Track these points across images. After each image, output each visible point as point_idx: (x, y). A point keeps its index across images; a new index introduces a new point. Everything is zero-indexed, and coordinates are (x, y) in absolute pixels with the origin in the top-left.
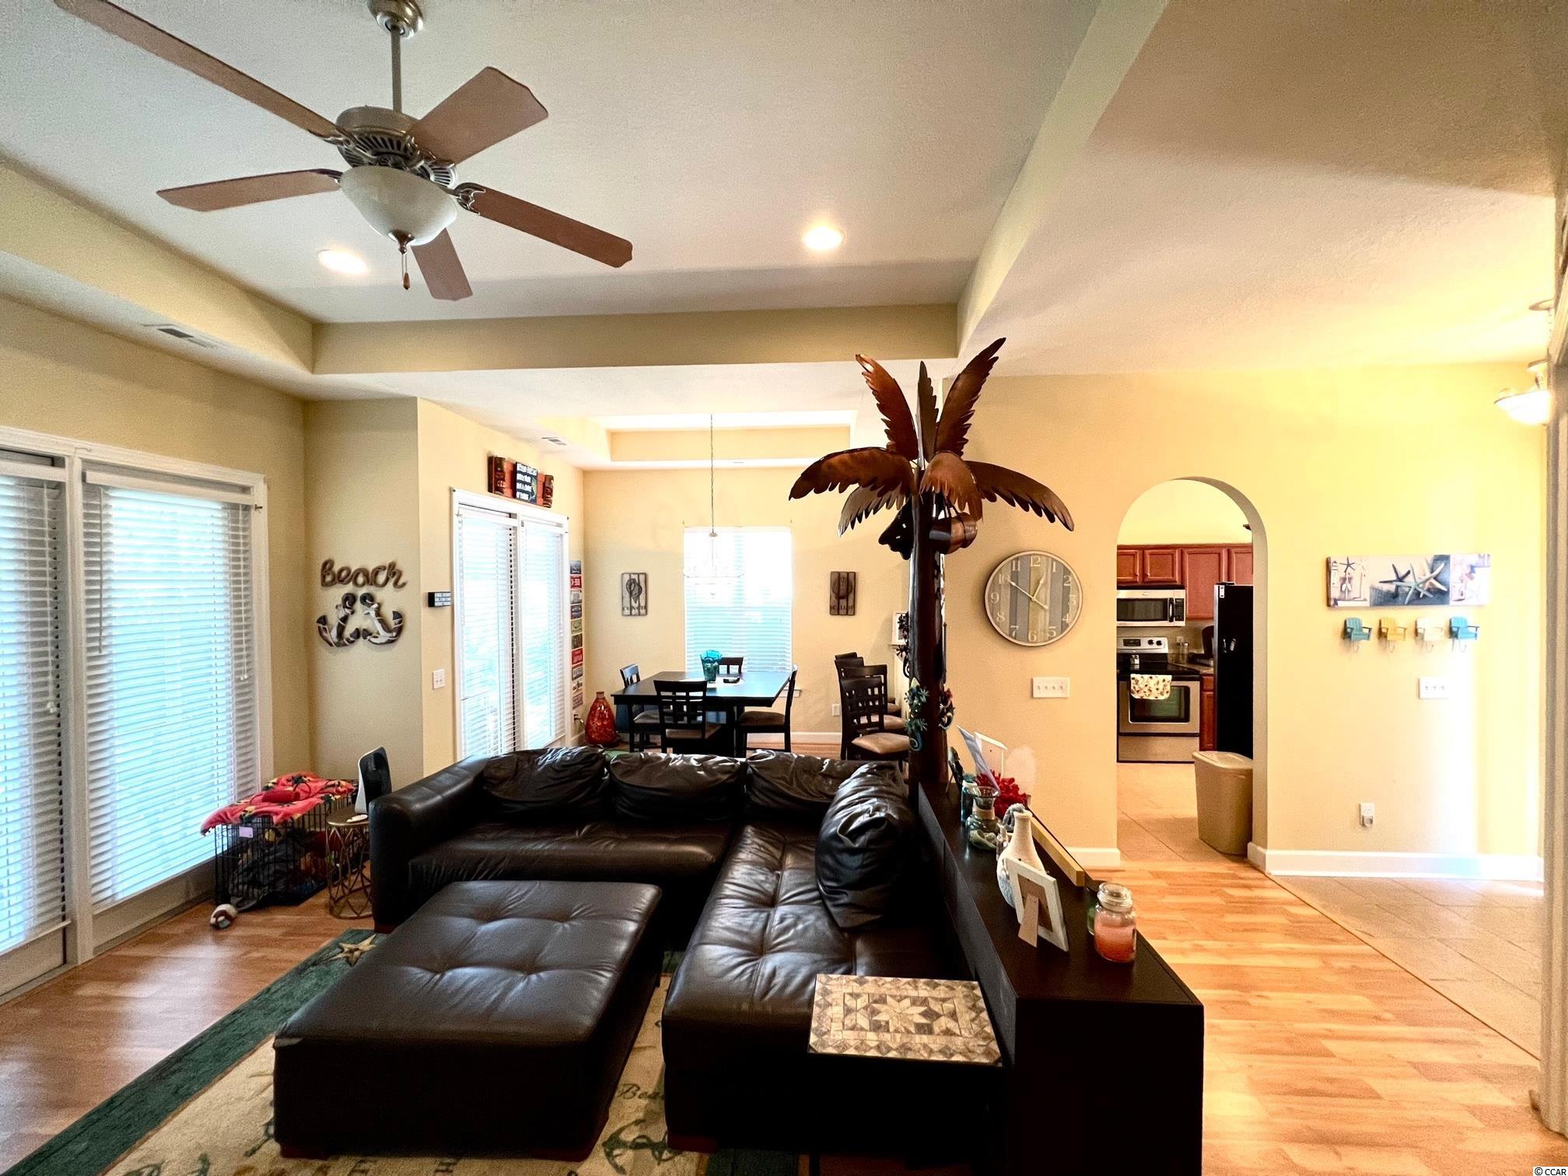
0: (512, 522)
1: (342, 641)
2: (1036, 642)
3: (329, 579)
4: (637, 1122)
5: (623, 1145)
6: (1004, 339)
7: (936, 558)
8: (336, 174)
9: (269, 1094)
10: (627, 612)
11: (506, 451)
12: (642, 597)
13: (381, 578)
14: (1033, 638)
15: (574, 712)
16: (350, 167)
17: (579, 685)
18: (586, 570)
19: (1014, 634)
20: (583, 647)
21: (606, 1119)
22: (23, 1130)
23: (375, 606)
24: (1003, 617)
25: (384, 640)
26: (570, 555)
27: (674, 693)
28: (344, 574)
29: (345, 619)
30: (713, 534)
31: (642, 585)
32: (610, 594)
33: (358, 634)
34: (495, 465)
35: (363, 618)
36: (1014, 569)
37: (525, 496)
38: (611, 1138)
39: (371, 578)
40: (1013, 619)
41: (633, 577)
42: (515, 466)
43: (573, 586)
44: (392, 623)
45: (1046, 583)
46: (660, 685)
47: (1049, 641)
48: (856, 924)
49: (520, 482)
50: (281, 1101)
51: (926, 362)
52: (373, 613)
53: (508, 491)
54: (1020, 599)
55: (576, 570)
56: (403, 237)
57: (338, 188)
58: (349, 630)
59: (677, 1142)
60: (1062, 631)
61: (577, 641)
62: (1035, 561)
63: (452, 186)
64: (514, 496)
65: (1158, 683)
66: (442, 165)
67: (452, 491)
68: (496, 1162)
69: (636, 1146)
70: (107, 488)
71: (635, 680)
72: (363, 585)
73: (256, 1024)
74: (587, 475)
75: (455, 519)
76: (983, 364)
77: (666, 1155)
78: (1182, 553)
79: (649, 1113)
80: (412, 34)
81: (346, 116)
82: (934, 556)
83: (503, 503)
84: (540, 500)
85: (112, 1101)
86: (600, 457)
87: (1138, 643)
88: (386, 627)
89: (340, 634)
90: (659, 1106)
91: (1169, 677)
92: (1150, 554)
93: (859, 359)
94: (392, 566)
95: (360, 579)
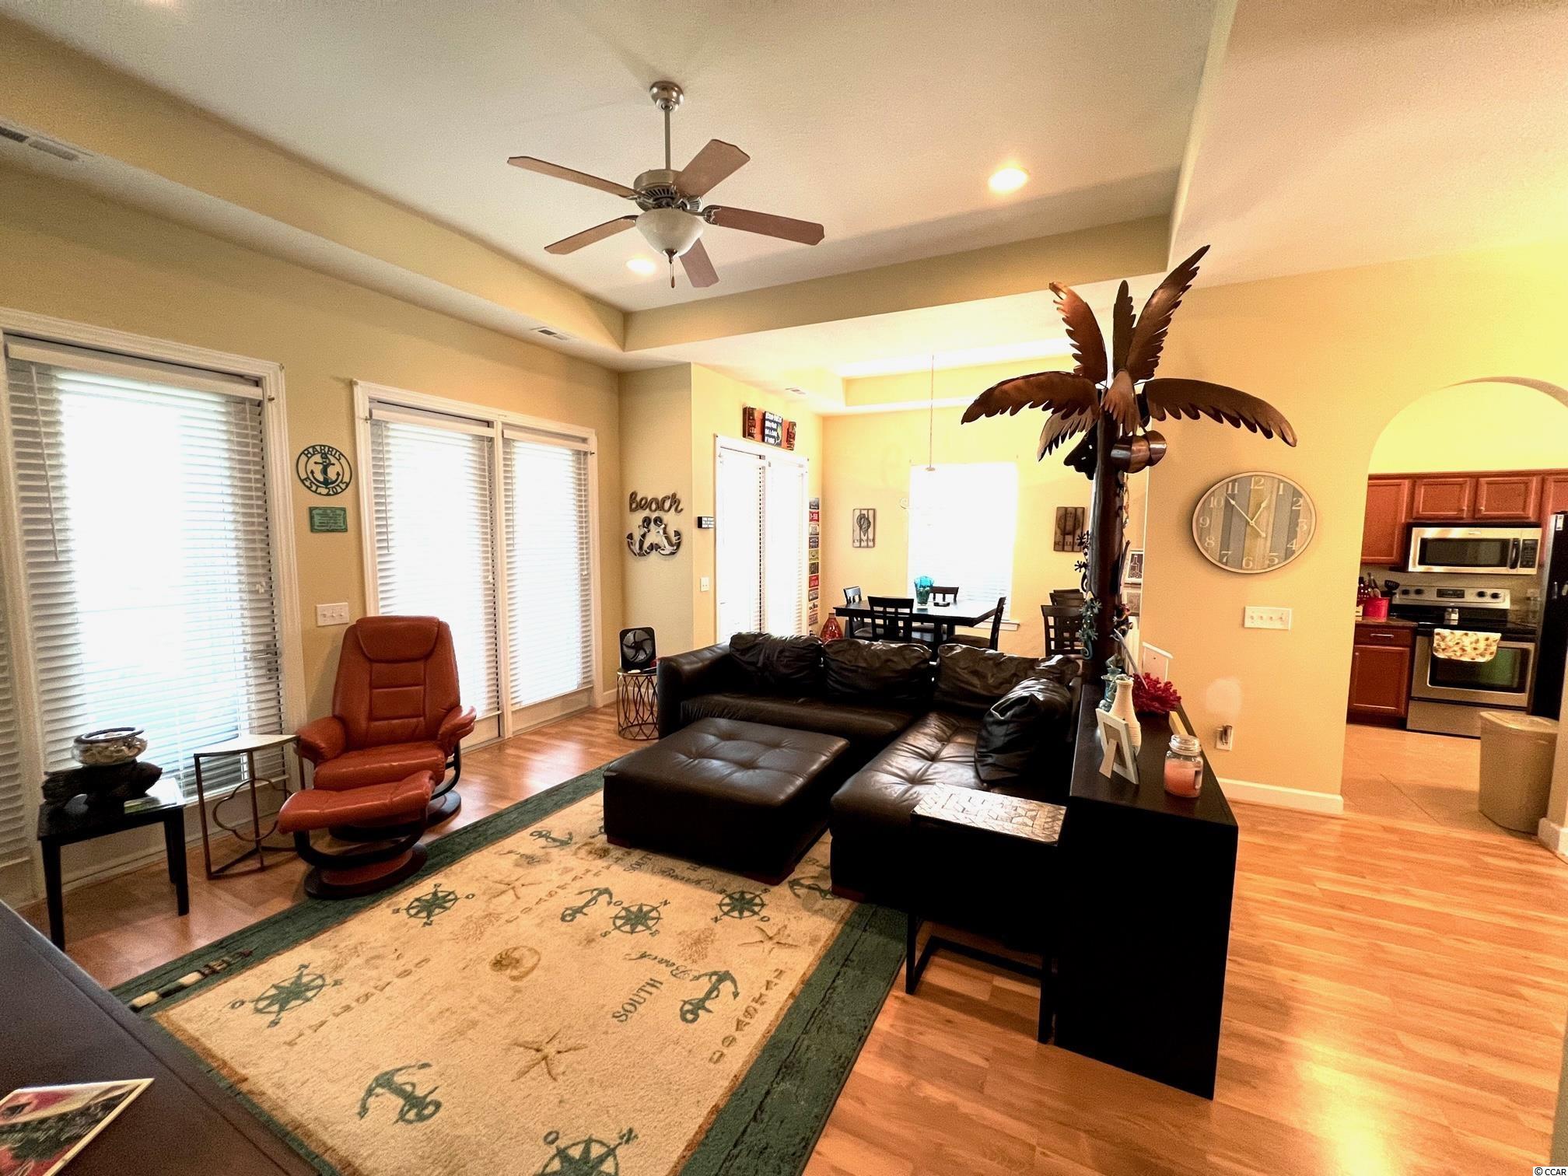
0: (762, 463)
1: (642, 553)
2: (1251, 569)
3: (634, 506)
4: (812, 877)
5: (802, 885)
6: (1208, 247)
7: (1119, 477)
8: (634, 217)
9: (602, 814)
10: (857, 544)
11: (758, 404)
12: (871, 530)
13: (667, 505)
14: (1247, 565)
15: (810, 628)
16: (643, 212)
17: (815, 606)
18: (823, 506)
19: (1224, 560)
20: (820, 573)
21: (793, 871)
22: (490, 804)
23: (663, 526)
24: (1213, 542)
25: (668, 553)
26: (810, 495)
27: (885, 608)
28: (643, 502)
29: (644, 536)
30: (931, 469)
31: (871, 520)
32: (843, 527)
33: (653, 547)
34: (748, 413)
35: (655, 536)
36: (1230, 492)
37: (772, 441)
38: (794, 880)
39: (660, 506)
40: (1225, 544)
41: (863, 512)
42: (764, 415)
43: (811, 520)
44: (674, 540)
45: (1268, 507)
46: (873, 601)
47: (1269, 569)
48: (993, 778)
49: (768, 428)
50: (607, 818)
51: (1129, 281)
52: (661, 532)
53: (758, 436)
54: (1235, 520)
55: (815, 506)
56: (671, 253)
57: (634, 225)
58: (646, 545)
59: (838, 891)
60: (1286, 559)
61: (814, 568)
62: (1257, 483)
63: (700, 210)
64: (763, 440)
65: (1477, 641)
66: (693, 198)
67: (716, 436)
68: (722, 873)
69: (809, 887)
70: (514, 440)
71: (857, 599)
72: (655, 510)
73: (594, 783)
74: (827, 421)
75: (718, 460)
76: (1184, 275)
77: (828, 896)
78: (1543, 482)
79: (821, 873)
80: (677, 107)
81: (638, 181)
82: (1117, 474)
83: (754, 446)
84: (784, 444)
85: (527, 800)
86: (836, 405)
87: (1460, 594)
88: (670, 543)
89: (641, 548)
90: (828, 872)
91: (1498, 636)
92: (1488, 483)
93: (1055, 289)
94: (674, 495)
95: (654, 506)
